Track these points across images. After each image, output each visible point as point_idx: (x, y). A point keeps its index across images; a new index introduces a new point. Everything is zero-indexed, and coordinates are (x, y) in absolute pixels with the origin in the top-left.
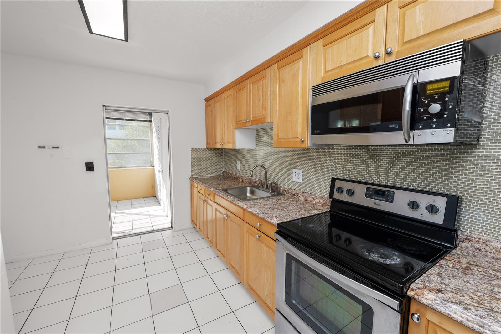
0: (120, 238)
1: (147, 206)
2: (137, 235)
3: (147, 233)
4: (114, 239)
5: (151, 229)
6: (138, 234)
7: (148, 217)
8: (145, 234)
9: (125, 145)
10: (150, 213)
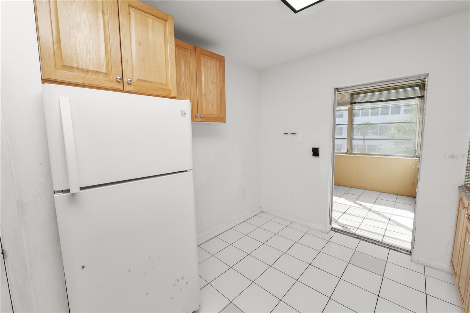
0: (338, 232)
1: (394, 207)
2: (357, 238)
3: (371, 242)
4: (333, 229)
5: (379, 238)
6: (360, 238)
7: (387, 221)
8: (367, 241)
9: (407, 130)
10: (393, 218)
